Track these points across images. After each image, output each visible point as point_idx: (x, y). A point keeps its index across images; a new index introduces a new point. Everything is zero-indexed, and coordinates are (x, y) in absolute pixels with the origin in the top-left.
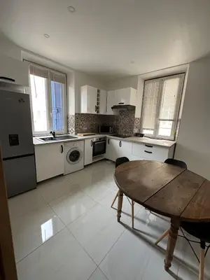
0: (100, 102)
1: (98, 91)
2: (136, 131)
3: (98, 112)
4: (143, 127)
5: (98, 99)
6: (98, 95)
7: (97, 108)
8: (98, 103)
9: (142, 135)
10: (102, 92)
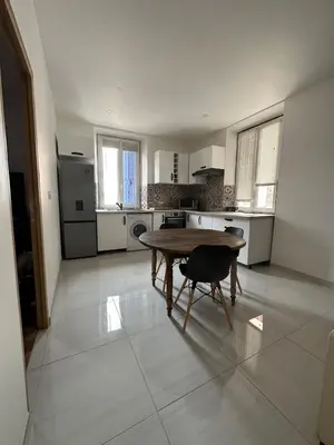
0: (179, 168)
1: (176, 155)
2: (227, 204)
3: (176, 181)
4: (238, 198)
5: (175, 166)
6: (175, 161)
7: (175, 177)
8: (175, 171)
9: (234, 209)
10: (180, 156)
